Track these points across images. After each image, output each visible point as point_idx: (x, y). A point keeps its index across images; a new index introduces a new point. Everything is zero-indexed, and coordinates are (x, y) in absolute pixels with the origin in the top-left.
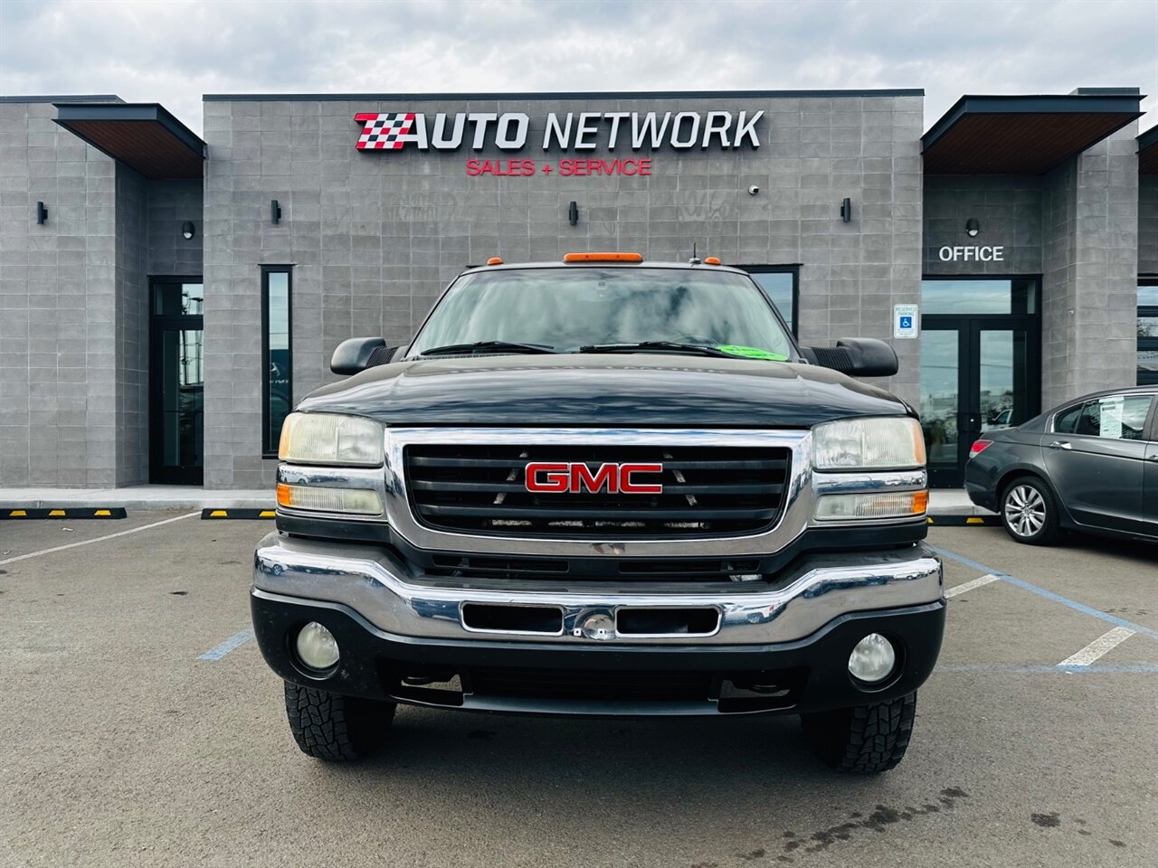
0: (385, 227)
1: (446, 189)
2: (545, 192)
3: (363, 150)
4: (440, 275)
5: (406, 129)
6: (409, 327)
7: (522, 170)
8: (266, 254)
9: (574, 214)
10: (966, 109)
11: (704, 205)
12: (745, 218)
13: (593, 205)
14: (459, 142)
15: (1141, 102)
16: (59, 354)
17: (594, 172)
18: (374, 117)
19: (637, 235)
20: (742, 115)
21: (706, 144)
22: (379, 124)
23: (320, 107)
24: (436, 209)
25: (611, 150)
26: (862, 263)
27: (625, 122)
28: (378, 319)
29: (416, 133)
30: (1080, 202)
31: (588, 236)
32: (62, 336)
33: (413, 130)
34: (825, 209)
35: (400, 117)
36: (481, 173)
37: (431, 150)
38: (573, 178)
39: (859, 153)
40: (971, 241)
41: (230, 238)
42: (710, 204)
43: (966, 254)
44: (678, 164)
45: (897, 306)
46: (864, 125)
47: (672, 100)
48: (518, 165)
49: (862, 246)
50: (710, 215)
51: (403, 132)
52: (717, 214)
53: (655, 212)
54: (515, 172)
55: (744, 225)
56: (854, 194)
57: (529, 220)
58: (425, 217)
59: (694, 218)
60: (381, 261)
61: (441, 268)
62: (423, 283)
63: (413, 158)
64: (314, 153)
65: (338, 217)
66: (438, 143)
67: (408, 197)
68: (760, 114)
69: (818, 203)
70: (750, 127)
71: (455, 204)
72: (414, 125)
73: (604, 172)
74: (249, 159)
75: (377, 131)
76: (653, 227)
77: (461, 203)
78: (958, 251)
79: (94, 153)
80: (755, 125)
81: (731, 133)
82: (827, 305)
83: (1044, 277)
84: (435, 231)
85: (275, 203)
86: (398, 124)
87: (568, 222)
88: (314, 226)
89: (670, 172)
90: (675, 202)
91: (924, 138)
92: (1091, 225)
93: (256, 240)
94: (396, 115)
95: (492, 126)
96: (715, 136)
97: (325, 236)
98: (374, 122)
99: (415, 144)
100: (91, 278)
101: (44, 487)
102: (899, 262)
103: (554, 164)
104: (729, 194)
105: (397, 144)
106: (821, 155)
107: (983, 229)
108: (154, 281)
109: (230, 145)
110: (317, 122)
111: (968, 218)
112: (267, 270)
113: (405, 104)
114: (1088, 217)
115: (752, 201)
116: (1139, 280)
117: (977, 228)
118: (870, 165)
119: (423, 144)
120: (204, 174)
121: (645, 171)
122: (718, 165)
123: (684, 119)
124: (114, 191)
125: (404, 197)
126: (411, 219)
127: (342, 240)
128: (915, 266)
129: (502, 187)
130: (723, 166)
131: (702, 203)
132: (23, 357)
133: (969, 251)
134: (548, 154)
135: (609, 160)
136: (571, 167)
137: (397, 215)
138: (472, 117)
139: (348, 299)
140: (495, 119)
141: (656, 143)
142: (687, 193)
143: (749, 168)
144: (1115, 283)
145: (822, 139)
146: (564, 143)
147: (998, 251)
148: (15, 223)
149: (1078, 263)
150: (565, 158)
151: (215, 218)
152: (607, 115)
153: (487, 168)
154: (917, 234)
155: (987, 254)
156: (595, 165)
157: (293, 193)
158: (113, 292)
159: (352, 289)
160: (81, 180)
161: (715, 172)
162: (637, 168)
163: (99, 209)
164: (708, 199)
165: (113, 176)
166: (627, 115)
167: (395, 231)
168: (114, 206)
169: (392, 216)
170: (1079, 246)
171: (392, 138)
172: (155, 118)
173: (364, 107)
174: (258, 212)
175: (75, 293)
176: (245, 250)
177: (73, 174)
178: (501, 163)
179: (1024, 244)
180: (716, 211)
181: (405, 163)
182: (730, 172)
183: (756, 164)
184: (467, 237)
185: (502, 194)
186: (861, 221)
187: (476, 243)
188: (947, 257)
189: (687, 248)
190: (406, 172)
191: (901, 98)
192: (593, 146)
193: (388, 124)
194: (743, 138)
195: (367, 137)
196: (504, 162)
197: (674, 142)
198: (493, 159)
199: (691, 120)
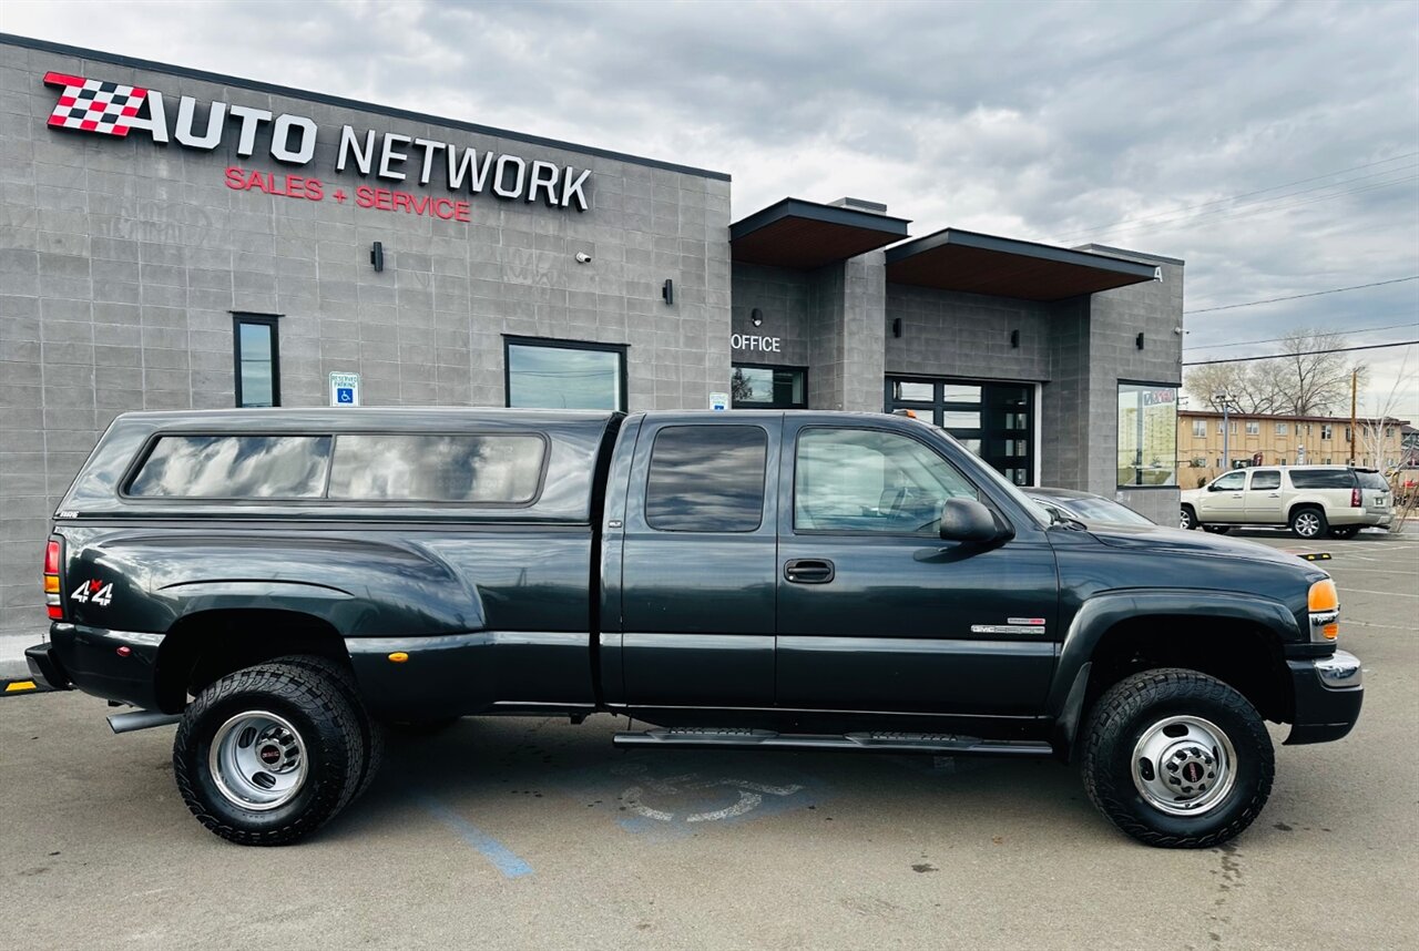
0: (96, 245)
1: (194, 203)
2: (338, 224)
3: (57, 127)
4: (189, 321)
5: (133, 109)
6: (141, 392)
7: (306, 191)
9: (377, 257)
10: (792, 211)
11: (530, 267)
12: (573, 288)
13: (402, 249)
14: (218, 142)
15: (909, 225)
17: (400, 207)
18: (79, 82)
19: (457, 292)
20: (569, 172)
21: (532, 197)
22: (87, 95)
24: (180, 229)
25: (424, 184)
26: (682, 348)
27: (441, 155)
28: (87, 379)
29: (149, 118)
30: (847, 305)
31: (396, 287)
33: (144, 112)
35: (122, 91)
36: (247, 187)
37: (174, 144)
38: (373, 211)
39: (677, 232)
40: (755, 330)
42: (537, 266)
43: (752, 343)
44: (500, 215)
45: (713, 395)
46: (681, 203)
47: (492, 137)
49: (681, 330)
51: (128, 112)
52: (545, 280)
53: (476, 268)
54: (295, 192)
55: (572, 295)
56: (674, 275)
57: (317, 258)
58: (163, 238)
59: (520, 281)
60: (92, 295)
61: (190, 311)
62: (160, 330)
63: (141, 150)
65: (14, 223)
66: (184, 135)
67: (133, 207)
68: (586, 173)
69: (643, 281)
70: (577, 186)
71: (210, 224)
72: (146, 104)
73: (413, 209)
75: (83, 104)
76: (475, 284)
77: (218, 225)
78: (746, 339)
80: (582, 185)
81: (559, 188)
82: (652, 389)
83: (809, 371)
84: (179, 258)
86: (120, 100)
87: (371, 265)
89: (491, 222)
90: (499, 259)
92: (854, 327)
94: (116, 86)
95: (265, 128)
96: (542, 190)
98: (78, 90)
99: (149, 133)
102: (713, 350)
103: (349, 189)
104: (556, 258)
105: (117, 128)
106: (644, 229)
107: (764, 318)
111: (754, 307)
115: (579, 268)
116: (886, 377)
117: (761, 319)
118: (687, 247)
119: (161, 135)
121: (462, 216)
122: (542, 222)
123: (507, 164)
125: (127, 204)
126: (139, 237)
127: (22, 257)
128: (725, 355)
129: (277, 209)
130: (547, 225)
131: (528, 264)
133: (755, 340)
134: (343, 176)
135: (420, 196)
136: (372, 197)
137: (117, 229)
138: (236, 111)
139: (35, 349)
140: (270, 118)
141: (476, 186)
142: (511, 250)
143: (576, 232)
144: (869, 380)
145: (644, 212)
146: (365, 166)
147: (776, 342)
149: (845, 361)
150: (363, 184)
152: (419, 142)
153: (255, 183)
154: (727, 323)
155: (768, 344)
156: (401, 199)
159: (42, 333)
161: (541, 232)
162: (452, 211)
164: (535, 262)
166: (442, 146)
167: (112, 253)
169: (109, 230)
170: (846, 346)
171: (110, 119)
173: (60, 64)
178: (275, 178)
179: (795, 338)
180: (543, 275)
181: (129, 157)
182: (556, 233)
183: (582, 228)
184: (229, 272)
185: (278, 221)
186: (681, 306)
187: (242, 280)
188: (737, 345)
189: (515, 314)
190: (129, 170)
191: (712, 181)
192: (402, 176)
193: (103, 97)
194: (570, 197)
195: (68, 109)
196: (280, 180)
197: (497, 187)
198: (265, 173)
199: (515, 166)
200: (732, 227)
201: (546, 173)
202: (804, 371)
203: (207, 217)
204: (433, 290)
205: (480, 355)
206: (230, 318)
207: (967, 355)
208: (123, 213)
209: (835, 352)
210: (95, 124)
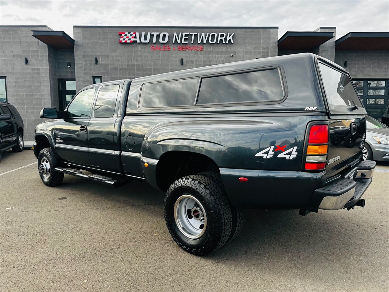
0: (128, 65)
1: (145, 54)
2: (174, 55)
3: (121, 43)
7: (167, 49)
8: (94, 73)
9: (182, 62)
10: (287, 35)
11: (218, 59)
13: (187, 59)
14: (149, 41)
15: (333, 33)
16: (34, 102)
17: (187, 50)
18: (124, 33)
20: (229, 34)
21: (218, 42)
22: (126, 35)
23: (108, 30)
24: (143, 60)
25: (192, 43)
27: (196, 35)
29: (136, 38)
31: (186, 68)
32: (35, 97)
33: (135, 37)
35: (132, 33)
36: (155, 50)
37: (141, 43)
38: (181, 51)
39: (261, 45)
41: (83, 68)
42: (220, 59)
44: (211, 48)
46: (262, 37)
47: (209, 29)
48: (166, 47)
51: (132, 38)
53: (204, 61)
54: (165, 49)
58: (140, 62)
59: (215, 63)
63: (136, 45)
64: (107, 43)
65: (114, 62)
66: (143, 41)
68: (233, 34)
71: (148, 58)
72: (136, 35)
73: (190, 50)
74: (87, 45)
75: (125, 37)
77: (150, 59)
79: (41, 43)
80: (232, 37)
81: (226, 39)
84: (142, 66)
85: (96, 59)
86: (131, 35)
87: (180, 64)
88: (108, 65)
89: (209, 50)
90: (210, 59)
91: (278, 41)
93: (91, 69)
94: (130, 32)
95: (158, 36)
96: (221, 40)
97: (111, 68)
98: (124, 35)
99: (136, 41)
100: (42, 80)
101: (32, 141)
103: (176, 47)
104: (225, 57)
105: (131, 41)
106: (250, 45)
108: (59, 80)
109: (82, 41)
110: (107, 34)
112: (94, 78)
113: (133, 29)
115: (231, 58)
118: (263, 48)
119: (138, 41)
120: (74, 49)
121: (202, 50)
122: (222, 48)
123: (212, 35)
124: (48, 54)
125: (133, 56)
126: (135, 63)
127: (116, 69)
129: (161, 53)
130: (223, 48)
132: (23, 103)
134: (174, 44)
135: (192, 46)
136: (181, 48)
137: (131, 62)
138: (152, 34)
140: (159, 34)
141: (205, 42)
143: (231, 49)
145: (250, 41)
146: (179, 41)
148: (18, 64)
150: (179, 45)
151: (78, 63)
152: (191, 33)
153: (157, 48)
156: (187, 48)
157: (101, 55)
158: (49, 84)
160: (37, 51)
161: (221, 50)
162: (199, 49)
163: (43, 60)
165: (47, 50)
166: (196, 33)
167: (131, 67)
168: (48, 59)
171: (129, 39)
172: (62, 35)
173: (121, 30)
174: (91, 61)
175: (38, 84)
176: (88, 72)
177: (35, 49)
178: (161, 47)
180: (221, 61)
181: (133, 47)
182: (225, 50)
183: (232, 48)
184: (151, 68)
185: (161, 56)
187: (154, 70)
190: (133, 49)
191: (272, 29)
192: (187, 42)
193: (128, 35)
194: (229, 41)
195: (122, 39)
196: (162, 47)
197: (210, 41)
198: (158, 46)
199: (214, 35)
203: (148, 57)
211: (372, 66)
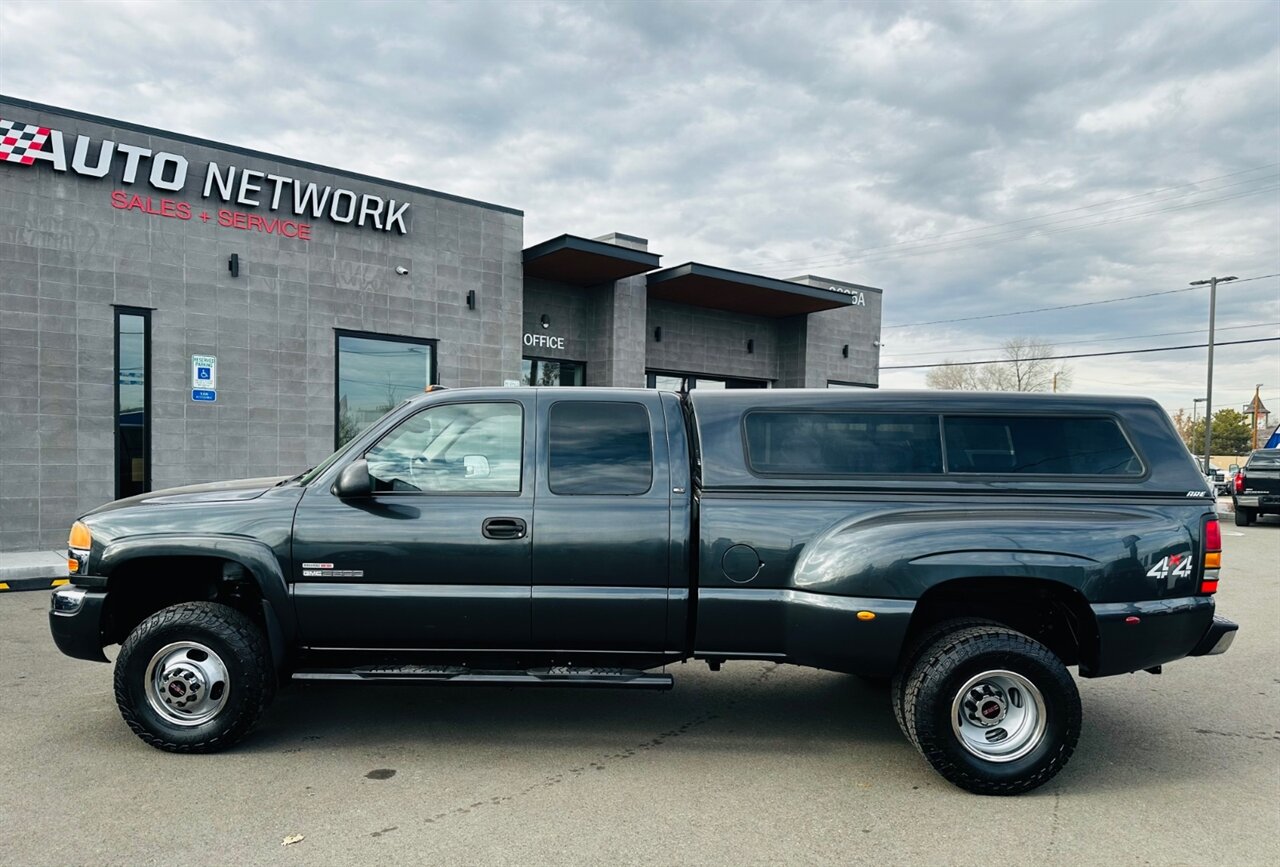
0: (3, 249)
1: (85, 218)
2: (203, 239)
4: (77, 311)
5: (39, 144)
6: (36, 367)
7: (178, 212)
9: (233, 265)
11: (358, 277)
12: (393, 294)
13: (255, 260)
14: (107, 171)
15: (660, 259)
17: (255, 228)
19: (298, 294)
21: (361, 222)
24: (73, 238)
25: (273, 210)
26: (482, 344)
27: (288, 188)
29: (52, 151)
30: (615, 316)
31: (248, 289)
33: (48, 147)
34: (455, 296)
35: (30, 129)
36: (129, 207)
37: (71, 171)
38: (231, 229)
39: (479, 253)
40: (543, 332)
42: (364, 276)
43: (542, 341)
44: (335, 235)
45: (506, 381)
46: (483, 232)
47: (332, 176)
49: (482, 330)
50: (364, 286)
51: (34, 146)
52: (370, 286)
53: (314, 276)
54: (168, 213)
55: (393, 299)
56: (477, 286)
57: (184, 265)
58: (59, 245)
59: (350, 287)
61: (79, 303)
62: (54, 318)
63: (43, 176)
66: (79, 165)
67: (35, 220)
68: (406, 205)
69: (451, 291)
70: (399, 215)
71: (97, 235)
72: (49, 140)
73: (264, 229)
76: (313, 289)
77: (104, 236)
78: (536, 339)
80: (402, 214)
81: (384, 217)
83: (587, 365)
84: (72, 261)
86: (28, 137)
87: (229, 272)
89: (328, 240)
90: (333, 269)
91: (525, 252)
92: (621, 333)
94: (25, 125)
95: (146, 163)
96: (370, 217)
99: (50, 164)
102: (507, 346)
103: (211, 211)
104: (380, 270)
105: (25, 159)
106: (452, 250)
107: (551, 322)
111: (542, 313)
113: (36, 115)
114: (620, 328)
115: (399, 280)
116: (646, 371)
117: (548, 323)
118: (487, 265)
119: (60, 164)
121: (304, 236)
122: (370, 242)
123: (342, 196)
125: (30, 218)
126: (39, 243)
128: (518, 351)
129: (153, 226)
130: (374, 244)
131: (356, 274)
133: (543, 339)
134: (208, 202)
136: (230, 219)
137: (21, 236)
138: (122, 148)
140: (150, 155)
141: (316, 213)
143: (396, 250)
144: (633, 375)
145: (453, 237)
146: (226, 194)
147: (561, 341)
149: (614, 359)
150: (225, 208)
152: (271, 177)
153: (136, 205)
154: (519, 325)
155: (554, 343)
156: (254, 221)
161: (368, 249)
162: (296, 231)
164: (362, 273)
166: (289, 180)
167: (17, 255)
169: (14, 238)
170: (615, 348)
171: (19, 151)
178: (153, 201)
179: (576, 338)
180: (369, 283)
181: (33, 181)
182: (380, 251)
183: (401, 248)
184: (112, 274)
185: (153, 235)
186: (482, 310)
187: (123, 281)
188: (529, 342)
189: (344, 313)
190: (32, 192)
191: (508, 215)
192: (257, 203)
193: (14, 134)
194: (393, 224)
196: (157, 201)
197: (333, 214)
198: (144, 197)
199: (348, 198)
200: (523, 251)
201: (373, 204)
202: (583, 365)
203: (95, 230)
204: (278, 291)
205: (315, 344)
206: (112, 310)
207: (713, 358)
208: (27, 225)
209: (607, 351)
210: (7, 155)
211: (706, 345)
